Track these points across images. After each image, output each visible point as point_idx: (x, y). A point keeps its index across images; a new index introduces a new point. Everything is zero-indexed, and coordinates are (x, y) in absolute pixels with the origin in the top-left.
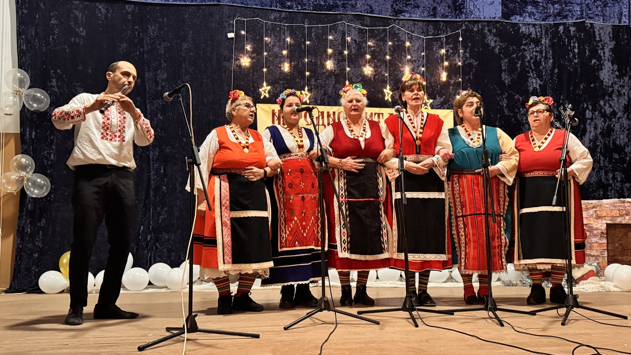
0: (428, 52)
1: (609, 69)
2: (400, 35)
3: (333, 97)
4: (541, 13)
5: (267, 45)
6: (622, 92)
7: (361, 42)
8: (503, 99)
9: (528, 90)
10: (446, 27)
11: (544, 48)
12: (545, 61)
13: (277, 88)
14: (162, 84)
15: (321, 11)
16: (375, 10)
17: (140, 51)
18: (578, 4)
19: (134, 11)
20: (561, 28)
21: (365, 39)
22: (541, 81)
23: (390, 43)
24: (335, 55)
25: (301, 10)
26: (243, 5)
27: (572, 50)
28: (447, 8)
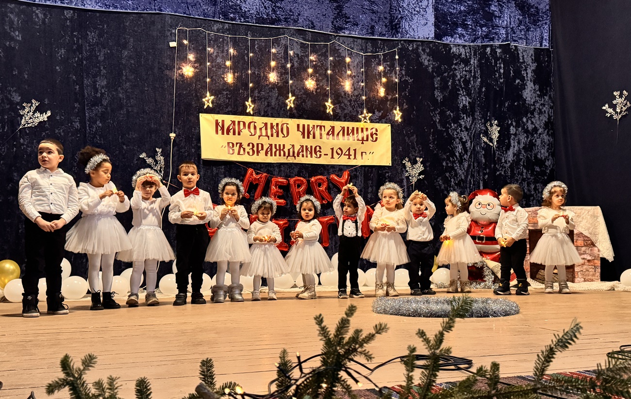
0: (367, 68)
1: (531, 89)
2: (341, 51)
3: (276, 108)
4: (470, 35)
5: (210, 55)
6: (543, 110)
7: (302, 56)
8: (436, 114)
9: (459, 107)
10: (384, 45)
11: (473, 68)
12: (473, 80)
13: (220, 98)
14: (101, 91)
15: (264, 24)
16: (316, 26)
17: (79, 57)
18: (504, 28)
19: (72, 17)
20: (488, 49)
21: (307, 53)
22: (470, 99)
23: (331, 58)
24: (278, 68)
25: (243, 22)
26: (185, 15)
27: (498, 71)
28: (384, 27)
